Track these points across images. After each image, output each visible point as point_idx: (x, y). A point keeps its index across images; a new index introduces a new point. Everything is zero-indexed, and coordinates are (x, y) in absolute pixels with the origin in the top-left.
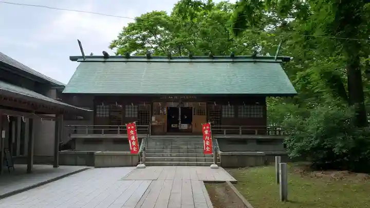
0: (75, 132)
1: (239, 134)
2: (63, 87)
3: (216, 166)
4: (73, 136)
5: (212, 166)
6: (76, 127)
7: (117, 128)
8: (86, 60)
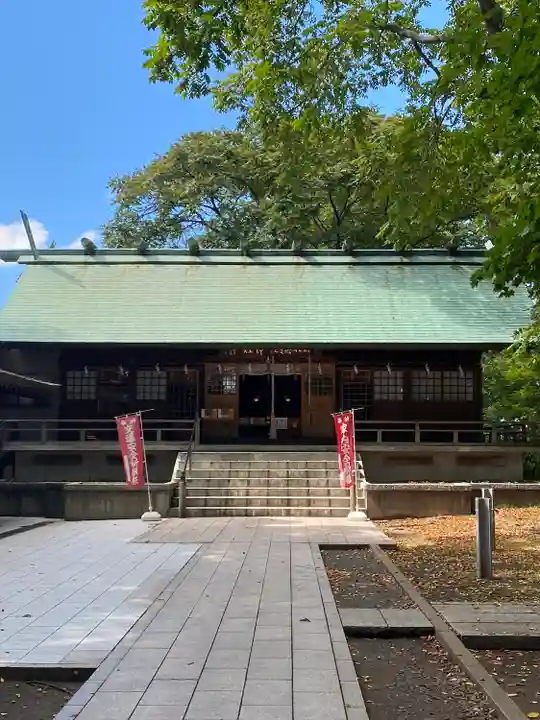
1: (413, 441)
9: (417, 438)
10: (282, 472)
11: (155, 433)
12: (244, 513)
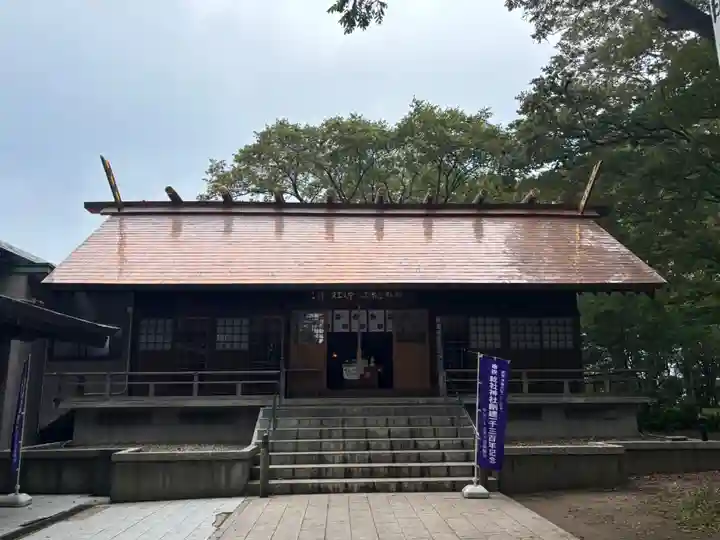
0: (80, 391)
1: (522, 392)
2: (49, 268)
3: (481, 489)
4: (71, 403)
5: (468, 489)
6: (82, 378)
7: (191, 378)
8: (126, 210)
9: (526, 388)
10: (382, 431)
11: (234, 386)
12: (342, 488)
